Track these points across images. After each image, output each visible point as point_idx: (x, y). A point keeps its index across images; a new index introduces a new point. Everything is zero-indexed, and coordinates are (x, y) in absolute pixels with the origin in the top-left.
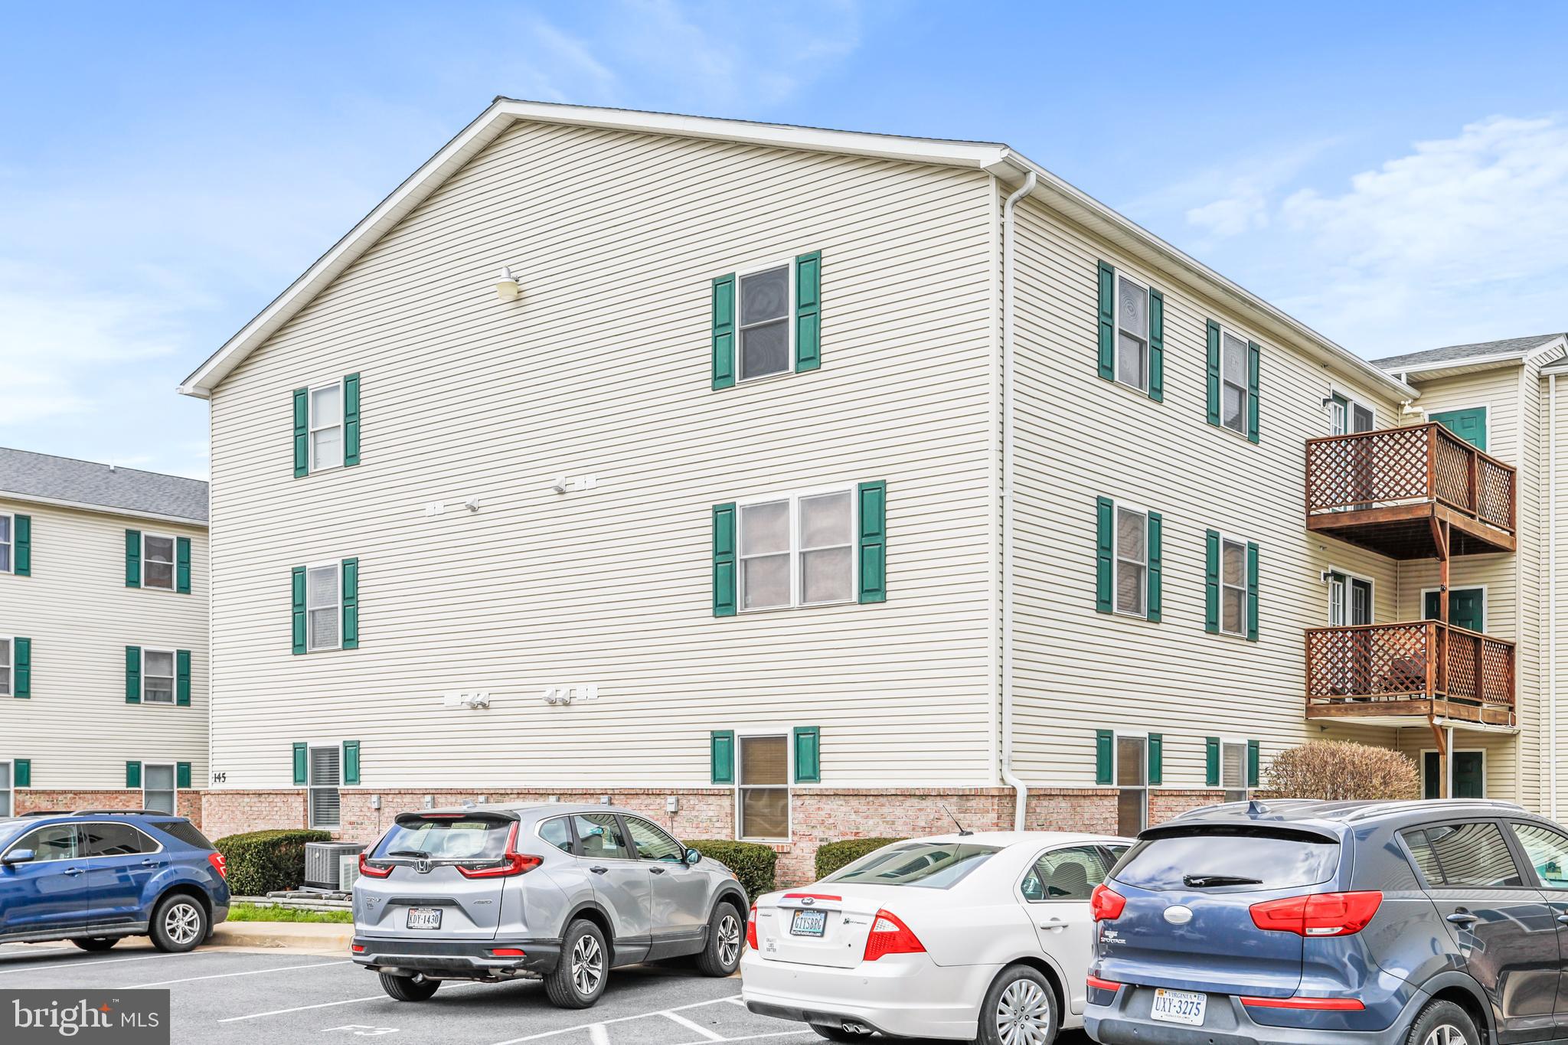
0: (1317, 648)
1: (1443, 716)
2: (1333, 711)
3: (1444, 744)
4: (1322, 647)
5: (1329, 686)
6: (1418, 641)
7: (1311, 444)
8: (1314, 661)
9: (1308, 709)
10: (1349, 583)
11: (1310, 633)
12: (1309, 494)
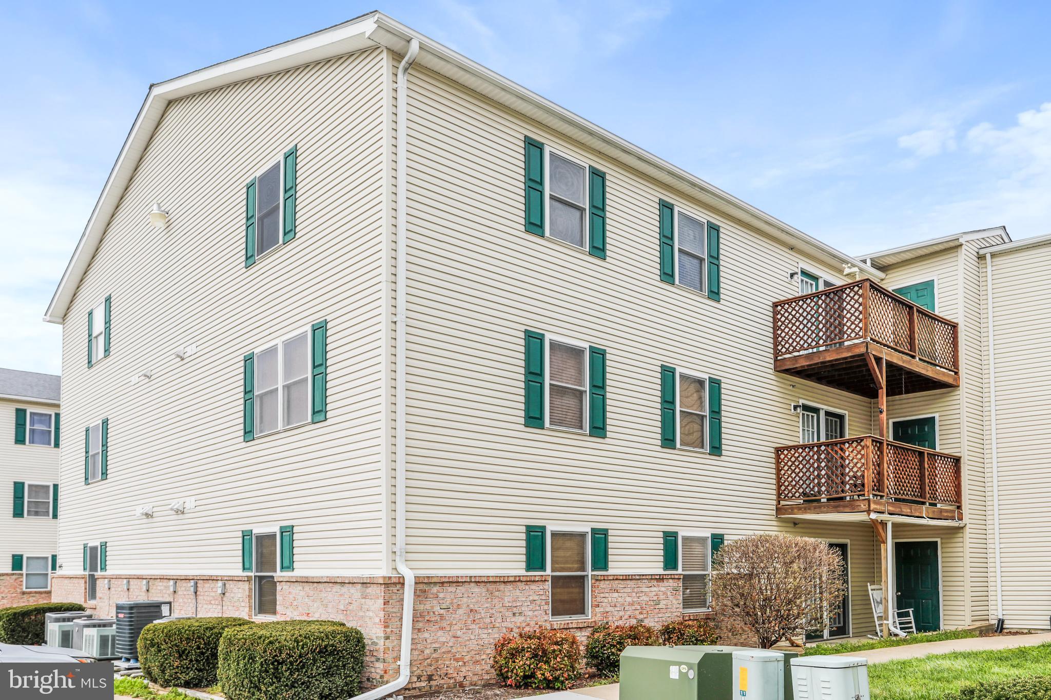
0: (784, 462)
1: (883, 513)
2: (796, 511)
3: (883, 534)
4: (788, 461)
5: (801, 490)
6: (859, 452)
7: (777, 306)
8: (783, 472)
9: (777, 509)
10: (822, 414)
11: (778, 451)
12: (776, 344)
